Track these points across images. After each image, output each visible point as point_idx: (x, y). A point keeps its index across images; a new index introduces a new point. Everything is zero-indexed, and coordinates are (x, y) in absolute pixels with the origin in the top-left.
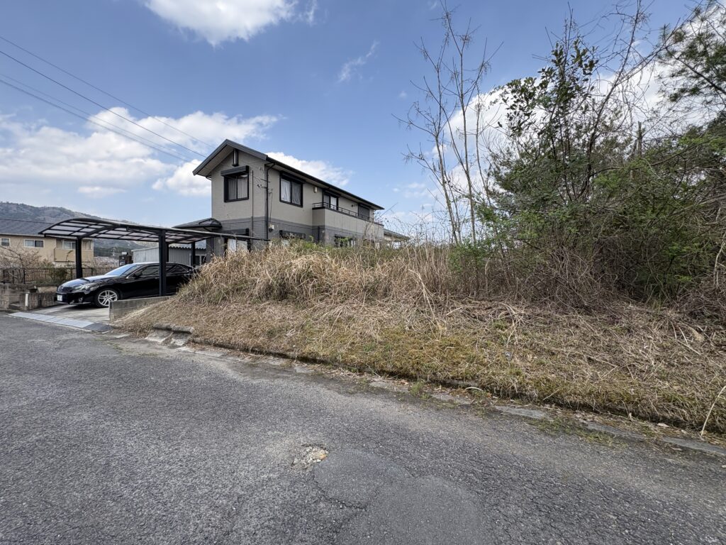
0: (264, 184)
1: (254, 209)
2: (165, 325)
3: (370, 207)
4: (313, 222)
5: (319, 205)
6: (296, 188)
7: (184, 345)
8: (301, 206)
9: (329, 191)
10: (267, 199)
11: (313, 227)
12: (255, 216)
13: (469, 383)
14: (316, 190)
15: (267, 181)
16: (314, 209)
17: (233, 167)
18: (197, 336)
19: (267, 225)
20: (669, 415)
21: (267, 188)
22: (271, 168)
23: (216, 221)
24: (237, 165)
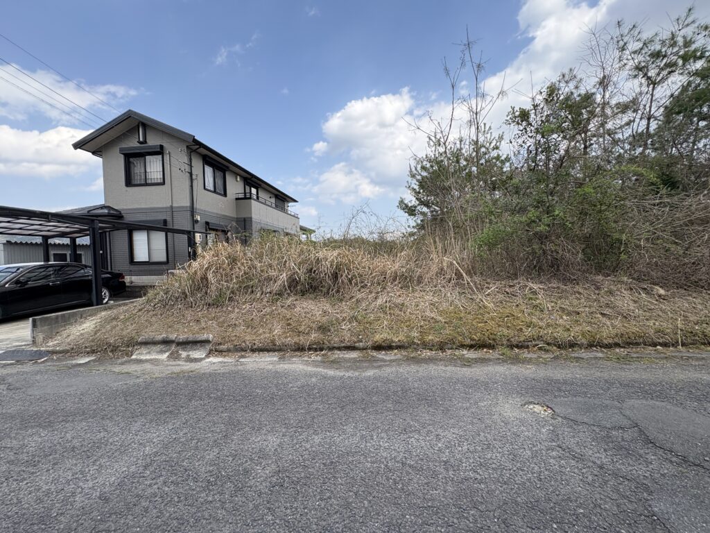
0: (188, 169)
1: (174, 197)
2: (159, 338)
3: (285, 199)
4: (237, 214)
5: (241, 196)
6: (219, 174)
7: (208, 356)
8: (225, 195)
9: (251, 181)
10: (192, 186)
11: (237, 218)
12: (174, 205)
13: (537, 343)
14: (239, 179)
15: (191, 166)
16: (237, 199)
17: (139, 145)
18: (220, 344)
19: (193, 216)
20: (661, 341)
21: (191, 174)
22: (195, 151)
23: (113, 209)
24: (145, 142)
